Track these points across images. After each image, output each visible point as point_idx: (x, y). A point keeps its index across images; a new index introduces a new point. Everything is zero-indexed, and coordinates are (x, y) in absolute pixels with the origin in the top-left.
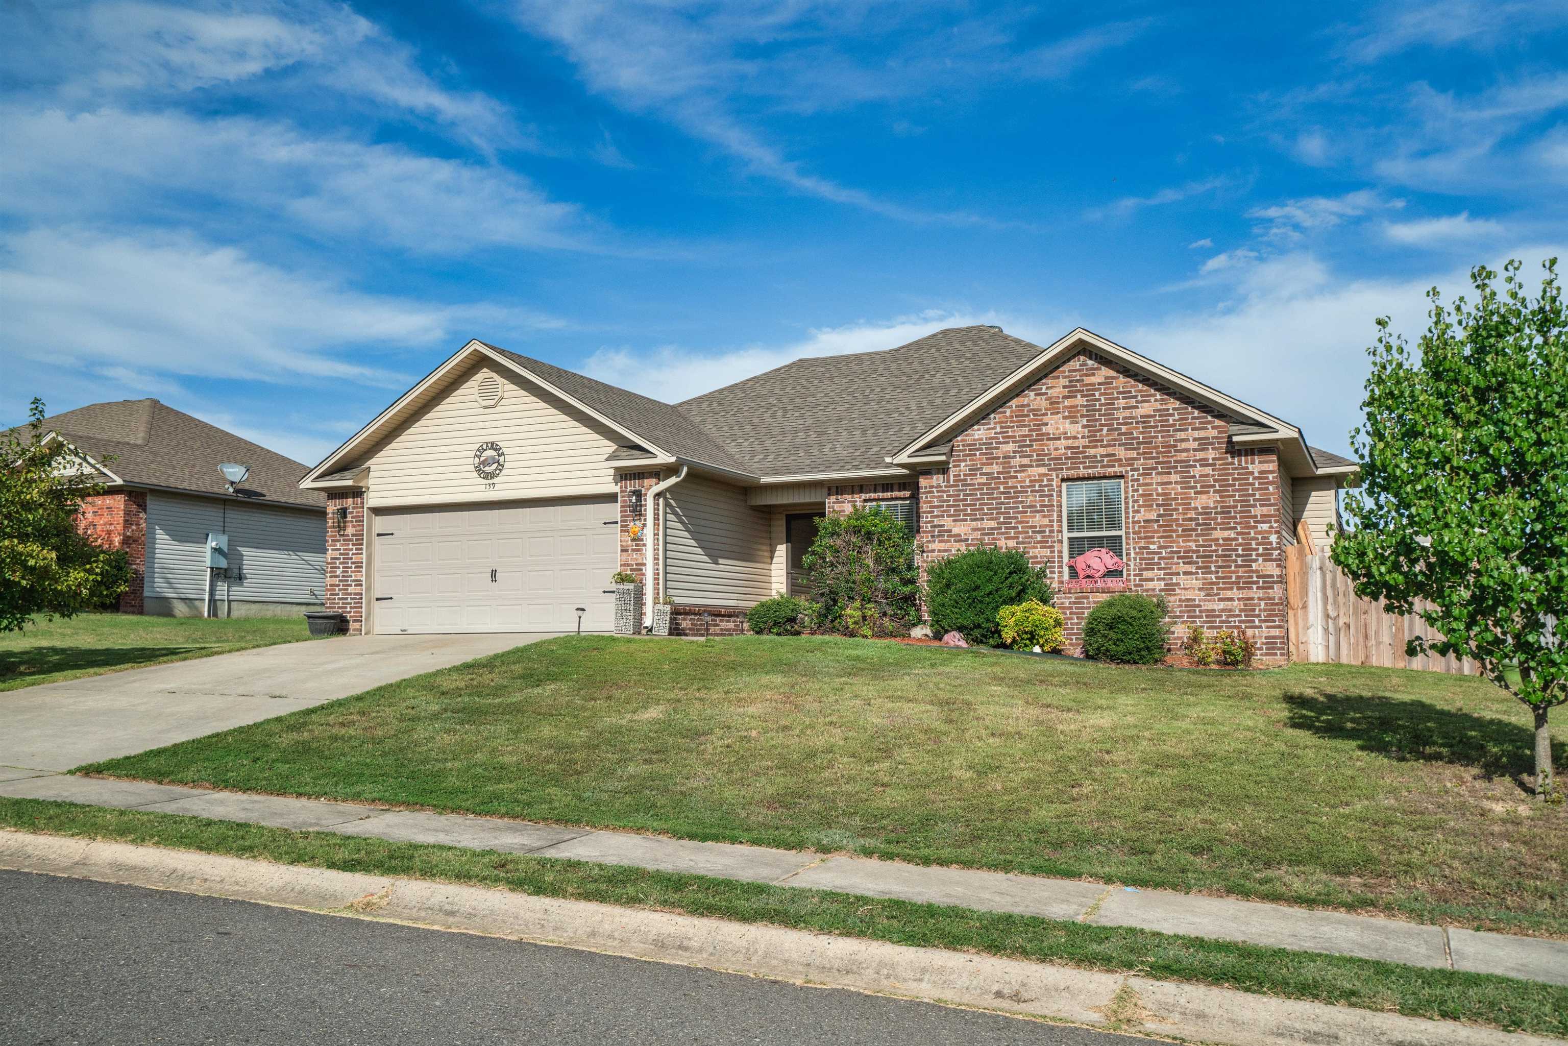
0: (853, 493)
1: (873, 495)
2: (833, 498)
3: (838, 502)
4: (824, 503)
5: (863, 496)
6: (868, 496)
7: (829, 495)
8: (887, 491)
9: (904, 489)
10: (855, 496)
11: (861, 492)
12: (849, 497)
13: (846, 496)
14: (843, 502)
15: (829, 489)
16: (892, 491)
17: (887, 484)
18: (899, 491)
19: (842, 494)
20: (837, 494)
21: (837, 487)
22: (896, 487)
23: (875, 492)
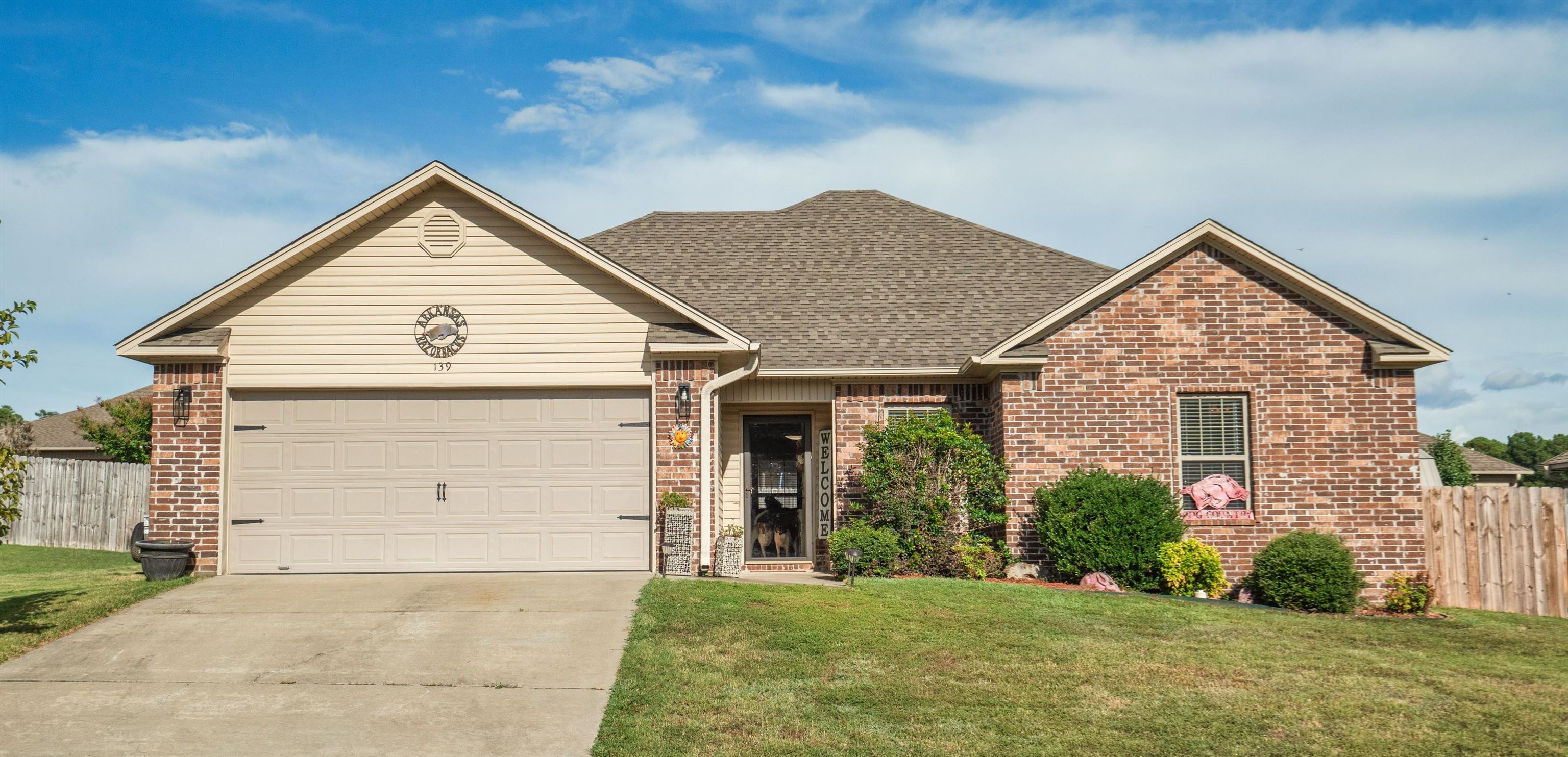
0: (870, 394)
1: (897, 398)
2: (843, 400)
3: (850, 404)
4: (831, 404)
5: (885, 399)
6: (891, 399)
7: (838, 395)
8: (916, 394)
9: (938, 393)
10: (874, 398)
11: (882, 393)
12: (865, 399)
13: (860, 398)
14: (858, 405)
15: (838, 388)
16: (922, 394)
17: (916, 386)
18: (932, 394)
19: (855, 395)
20: (850, 394)
21: (849, 386)
22: (927, 389)
23: (900, 394)
